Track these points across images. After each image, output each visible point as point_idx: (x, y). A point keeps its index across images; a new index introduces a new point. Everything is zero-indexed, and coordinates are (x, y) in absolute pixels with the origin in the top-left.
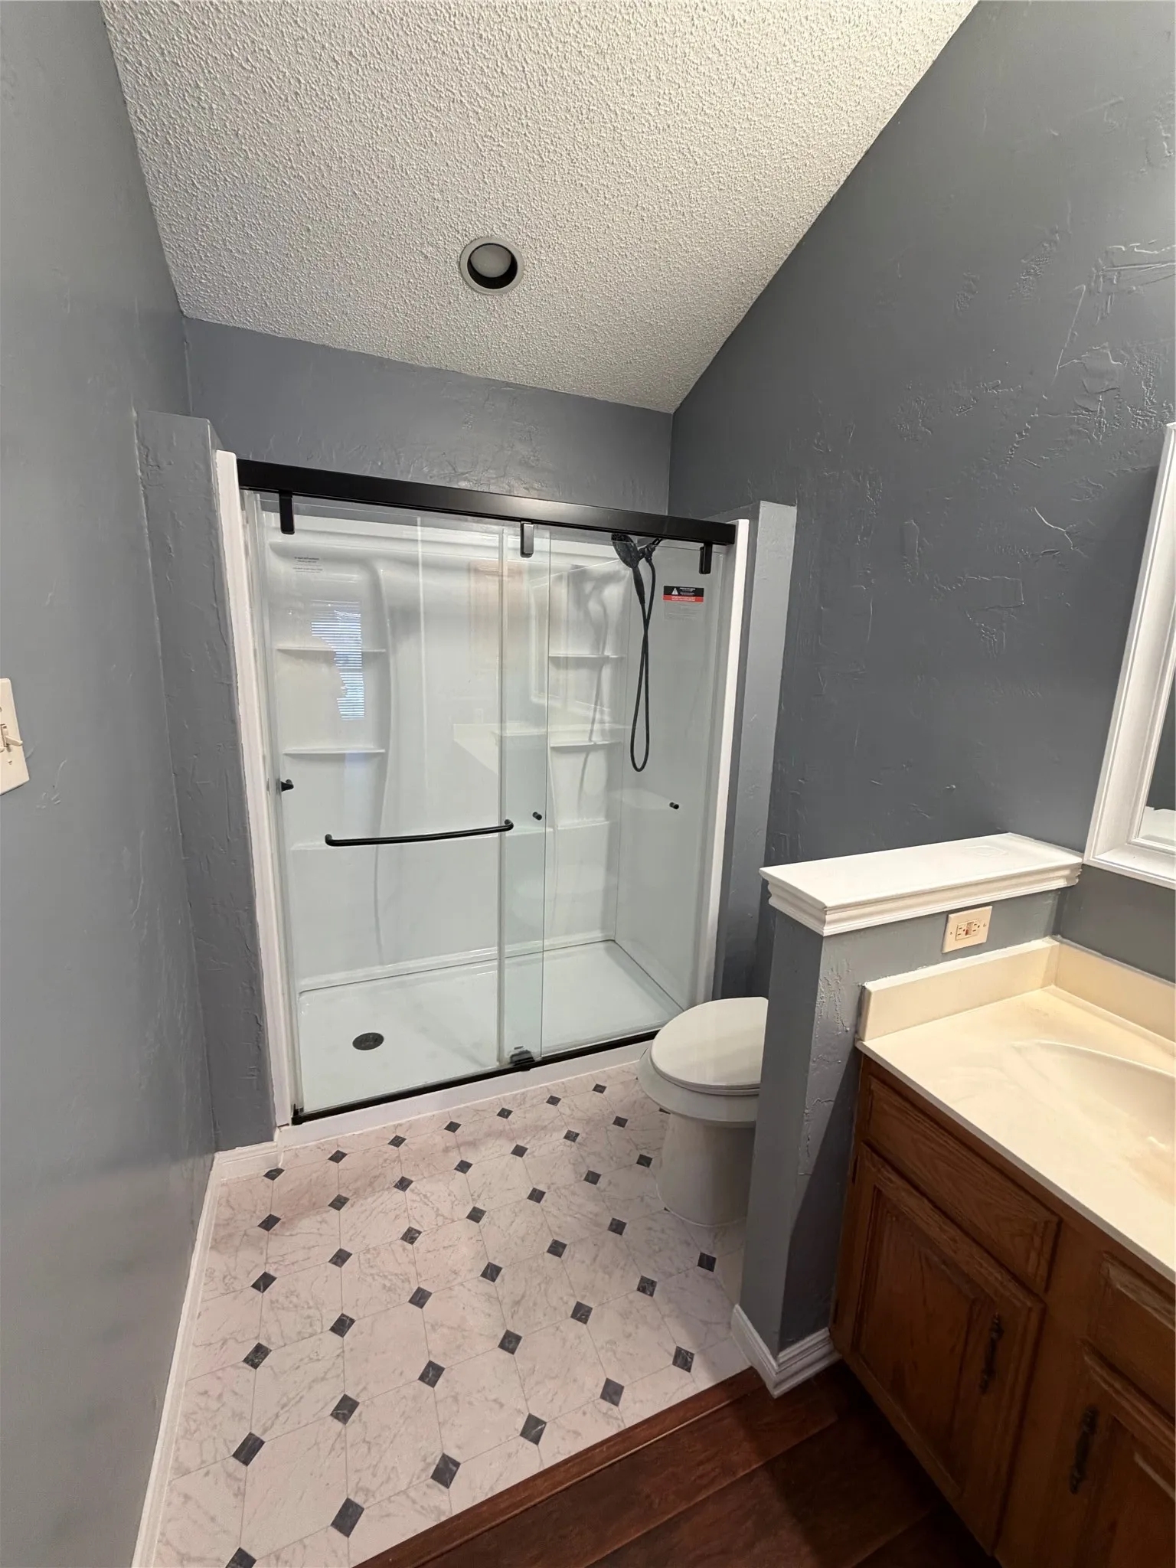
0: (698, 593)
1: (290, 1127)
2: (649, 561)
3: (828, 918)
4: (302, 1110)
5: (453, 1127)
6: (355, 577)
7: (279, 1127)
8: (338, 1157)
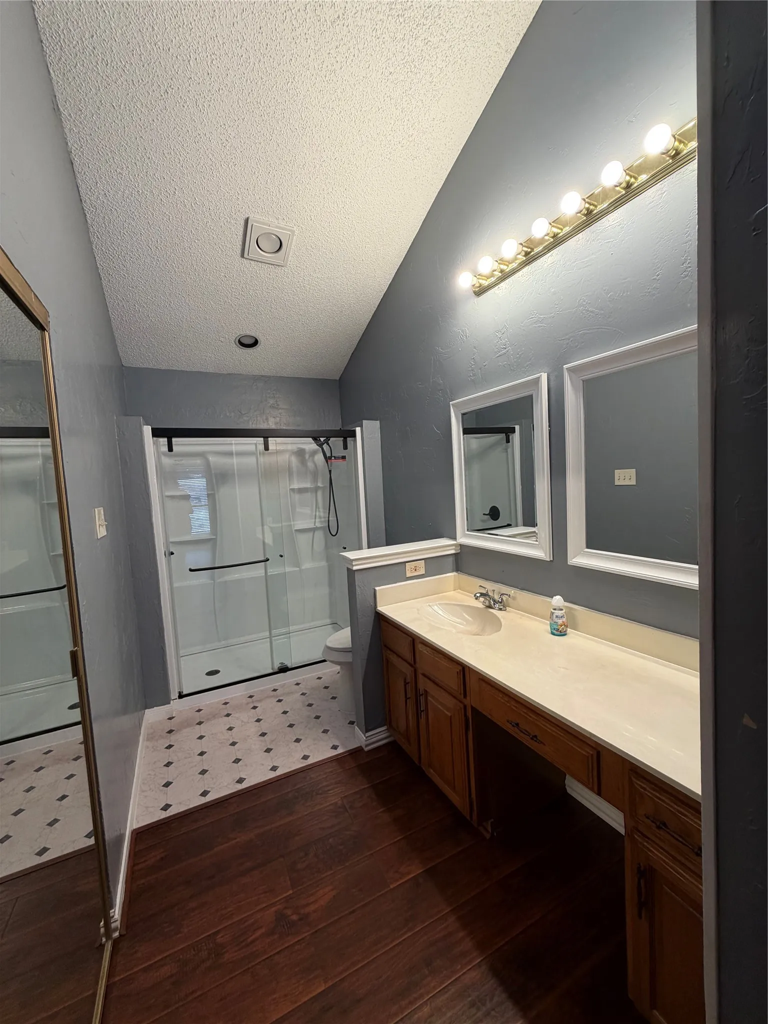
0: (344, 458)
1: (178, 700)
2: (328, 444)
3: (354, 563)
4: (182, 692)
5: (251, 697)
6: (199, 461)
7: (173, 700)
8: (199, 711)
